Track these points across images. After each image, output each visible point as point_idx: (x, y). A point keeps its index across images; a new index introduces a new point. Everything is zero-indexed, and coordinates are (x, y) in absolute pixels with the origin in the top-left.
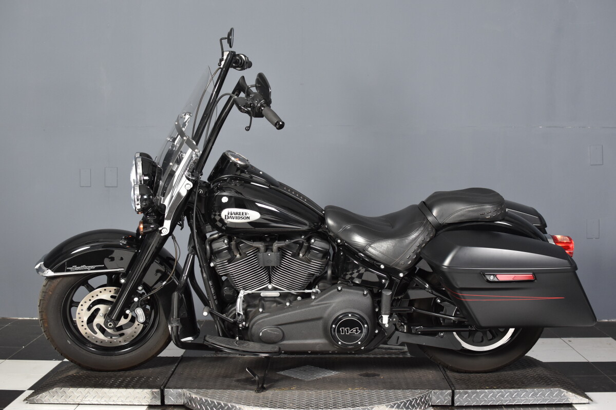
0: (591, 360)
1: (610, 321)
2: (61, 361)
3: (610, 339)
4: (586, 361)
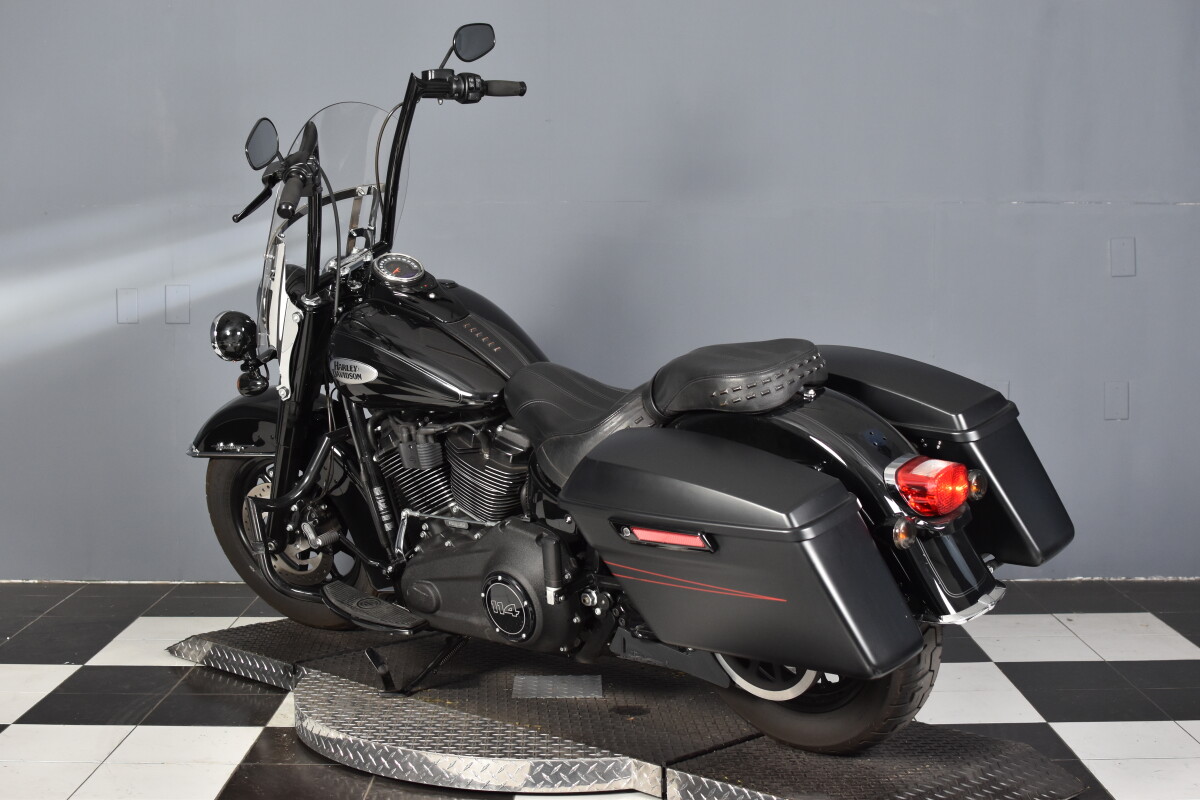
0: (1110, 657)
1: (1149, 579)
2: (81, 666)
3: (1148, 617)
4: (1100, 660)
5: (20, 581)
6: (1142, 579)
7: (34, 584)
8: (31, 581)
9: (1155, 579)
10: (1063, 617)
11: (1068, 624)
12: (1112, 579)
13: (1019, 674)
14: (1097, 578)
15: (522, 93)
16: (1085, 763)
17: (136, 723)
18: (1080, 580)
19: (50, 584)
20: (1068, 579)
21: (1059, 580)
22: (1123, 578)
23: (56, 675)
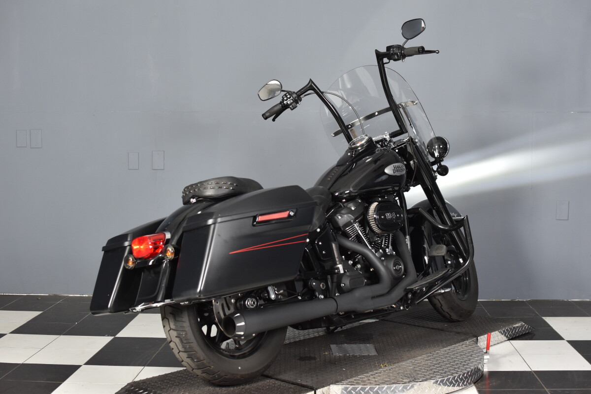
2: (113, 337)
5: (79, 296)
8: (84, 296)
17: (144, 365)
23: (102, 342)
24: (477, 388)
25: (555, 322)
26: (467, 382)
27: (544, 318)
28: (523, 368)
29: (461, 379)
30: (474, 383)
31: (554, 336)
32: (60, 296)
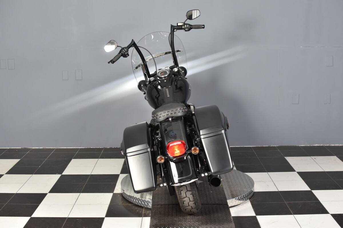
1: (335, 145)
2: (61, 175)
3: (335, 158)
4: (324, 171)
5: (38, 148)
6: (333, 145)
7: (41, 149)
8: (41, 148)
9: (336, 145)
10: (313, 157)
11: (314, 159)
12: (325, 145)
13: (303, 175)
14: (321, 145)
15: (204, 28)
16: (321, 202)
17: (80, 192)
18: (317, 146)
19: (46, 149)
20: (314, 145)
21: (311, 145)
22: (328, 145)
24: (251, 202)
25: (291, 160)
26: (247, 198)
27: (285, 157)
28: (274, 189)
29: (244, 198)
30: (250, 199)
31: (290, 169)
32: (28, 149)
